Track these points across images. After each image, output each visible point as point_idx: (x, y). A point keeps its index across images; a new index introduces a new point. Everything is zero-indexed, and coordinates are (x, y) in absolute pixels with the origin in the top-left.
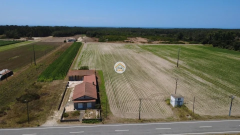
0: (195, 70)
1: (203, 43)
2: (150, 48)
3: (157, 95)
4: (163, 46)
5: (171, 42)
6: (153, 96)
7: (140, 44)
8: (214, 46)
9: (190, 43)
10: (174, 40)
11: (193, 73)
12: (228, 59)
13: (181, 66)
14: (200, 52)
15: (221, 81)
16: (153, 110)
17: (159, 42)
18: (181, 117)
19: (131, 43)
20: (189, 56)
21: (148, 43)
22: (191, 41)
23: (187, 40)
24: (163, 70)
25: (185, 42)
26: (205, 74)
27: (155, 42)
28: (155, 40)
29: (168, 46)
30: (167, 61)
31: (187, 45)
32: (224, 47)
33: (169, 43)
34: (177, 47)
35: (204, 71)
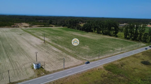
0: (54, 44)
1: (63, 26)
2: (30, 31)
3: (27, 63)
4: (39, 29)
5: (45, 26)
6: (24, 65)
7: (23, 28)
8: (68, 28)
9: (56, 26)
10: (47, 24)
11: (53, 45)
12: (73, 35)
13: (47, 42)
14: (60, 32)
15: (66, 49)
16: (22, 75)
17: (37, 26)
18: (38, 75)
19: (16, 27)
20: (53, 35)
21: (30, 27)
22: (56, 25)
23: (54, 24)
24: (35, 46)
25: (53, 26)
26: (59, 46)
27: (34, 26)
28: (35, 24)
29: (42, 28)
30: (39, 39)
31: (54, 28)
32: (73, 28)
33: (43, 27)
34: (48, 29)
35: (58, 44)
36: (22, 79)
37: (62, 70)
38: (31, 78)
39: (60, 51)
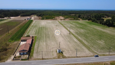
0: (76, 35)
1: (88, 20)
2: (63, 23)
3: (54, 48)
4: (69, 22)
5: (75, 19)
6: (52, 48)
7: (60, 21)
8: (92, 22)
12: (94, 29)
13: (72, 33)
14: (85, 25)
16: (49, 55)
17: (69, 19)
18: (58, 57)
19: (56, 20)
20: (78, 27)
21: (64, 20)
22: (83, 18)
23: (81, 18)
24: (63, 35)
26: (79, 37)
27: (67, 19)
29: (72, 21)
30: (67, 31)
31: (81, 21)
32: (96, 22)
34: (76, 22)
35: (79, 36)
36: (49, 57)
37: (74, 57)
38: (54, 58)
39: (78, 42)
